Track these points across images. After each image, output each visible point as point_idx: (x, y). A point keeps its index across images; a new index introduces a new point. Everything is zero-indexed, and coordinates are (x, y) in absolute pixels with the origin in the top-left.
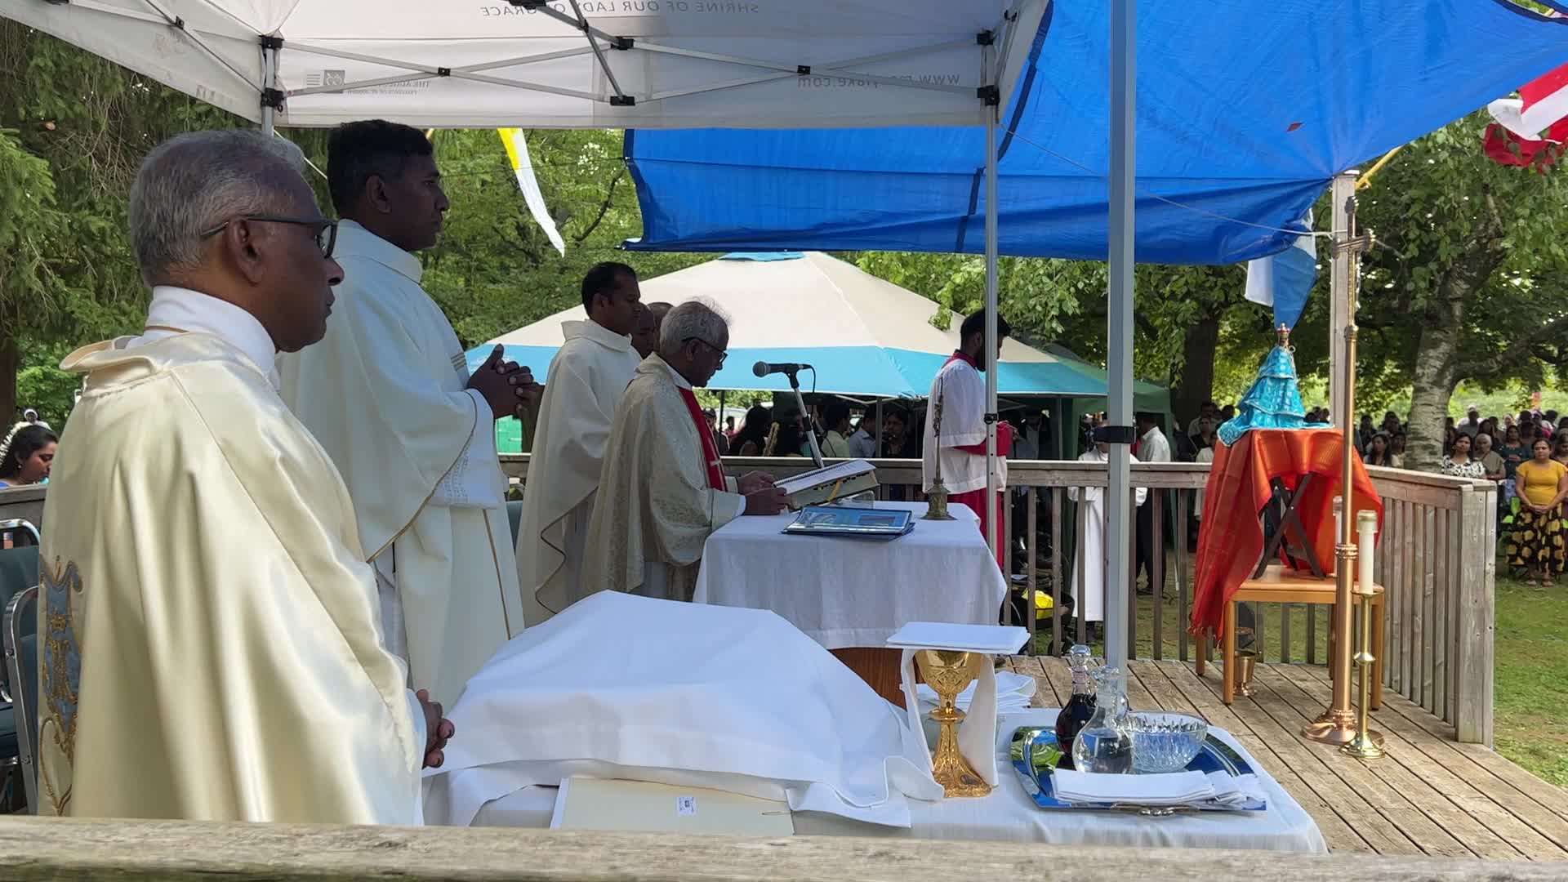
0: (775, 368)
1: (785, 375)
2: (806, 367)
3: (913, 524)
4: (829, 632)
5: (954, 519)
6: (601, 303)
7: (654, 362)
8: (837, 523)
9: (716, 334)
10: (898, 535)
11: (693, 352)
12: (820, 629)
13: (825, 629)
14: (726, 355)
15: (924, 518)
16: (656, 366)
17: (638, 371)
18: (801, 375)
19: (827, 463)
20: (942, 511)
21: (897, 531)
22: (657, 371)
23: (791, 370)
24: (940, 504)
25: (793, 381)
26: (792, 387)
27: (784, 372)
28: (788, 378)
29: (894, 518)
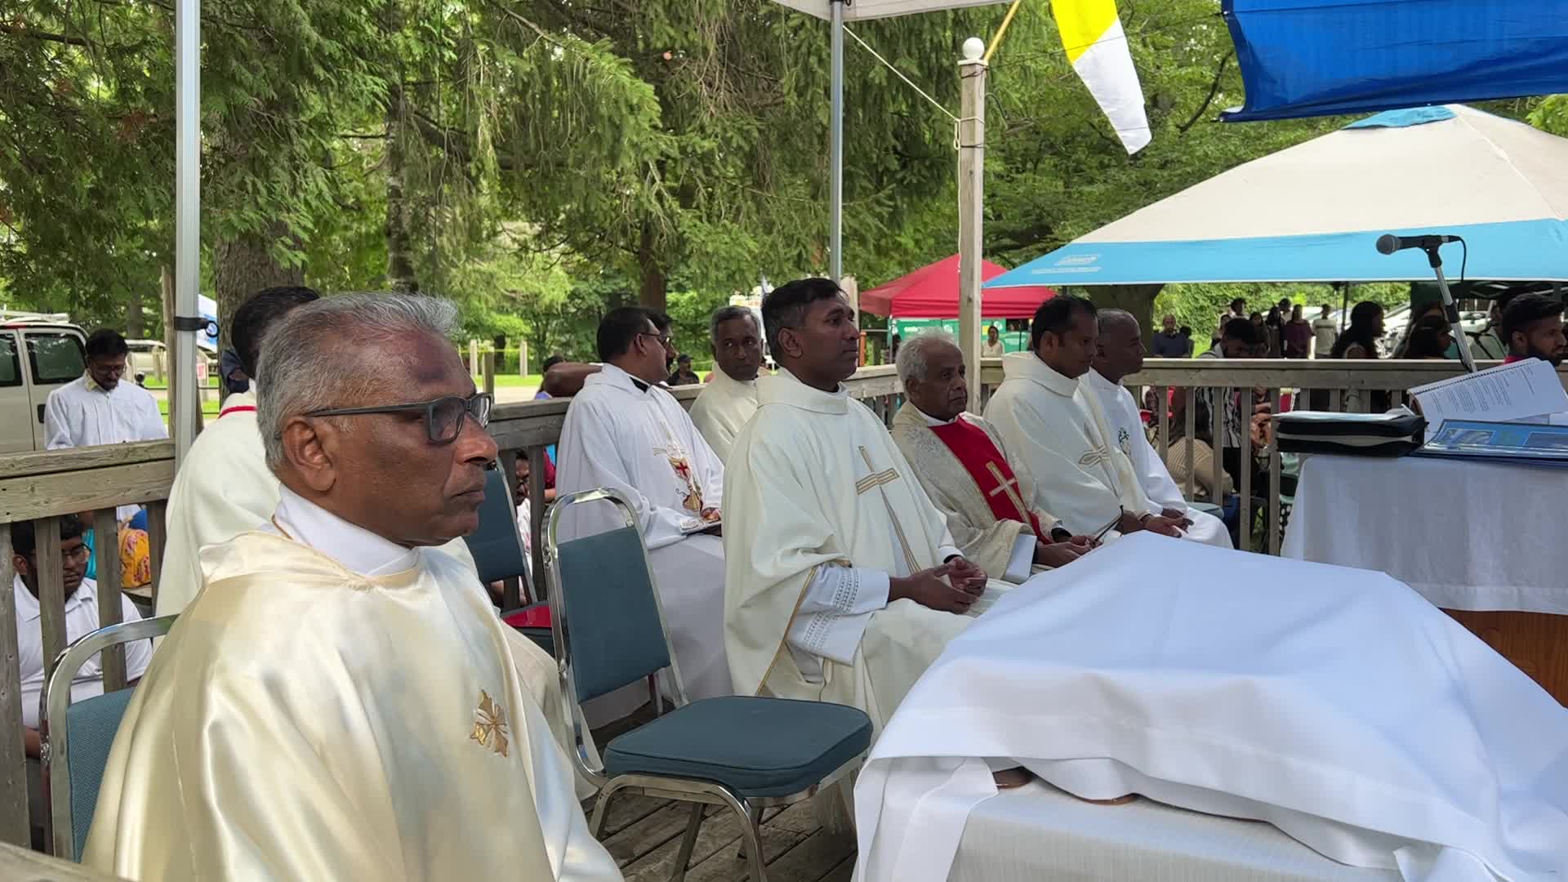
0: (1407, 242)
1: (1422, 250)
2: (1452, 239)
4: (1479, 589)
8: (1491, 444)
12: (1465, 584)
13: (1471, 585)
18: (1443, 251)
19: (1480, 367)
23: (1430, 244)
25: (1435, 261)
26: (1433, 270)
27: (1420, 247)
28: (1427, 256)
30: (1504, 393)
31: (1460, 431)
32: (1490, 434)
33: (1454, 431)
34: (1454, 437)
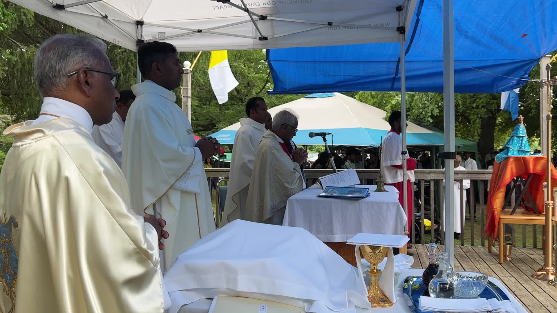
0: (317, 134)
1: (321, 137)
2: (329, 134)
3: (370, 193)
4: (336, 236)
5: (387, 192)
6: (252, 112)
7: (269, 133)
8: (338, 194)
9: (294, 122)
10: (363, 197)
11: (285, 129)
12: (332, 234)
13: (334, 235)
14: (297, 130)
15: (375, 191)
16: (270, 135)
17: (264, 137)
18: (327, 137)
19: (338, 171)
20: (382, 188)
21: (363, 196)
22: (271, 136)
23: (323, 135)
24: (381, 185)
25: (325, 140)
26: (324, 142)
28: (322, 138)
29: (362, 191)
30: (343, 179)
31: (330, 190)
32: (338, 190)
33: (329, 190)
34: (329, 191)
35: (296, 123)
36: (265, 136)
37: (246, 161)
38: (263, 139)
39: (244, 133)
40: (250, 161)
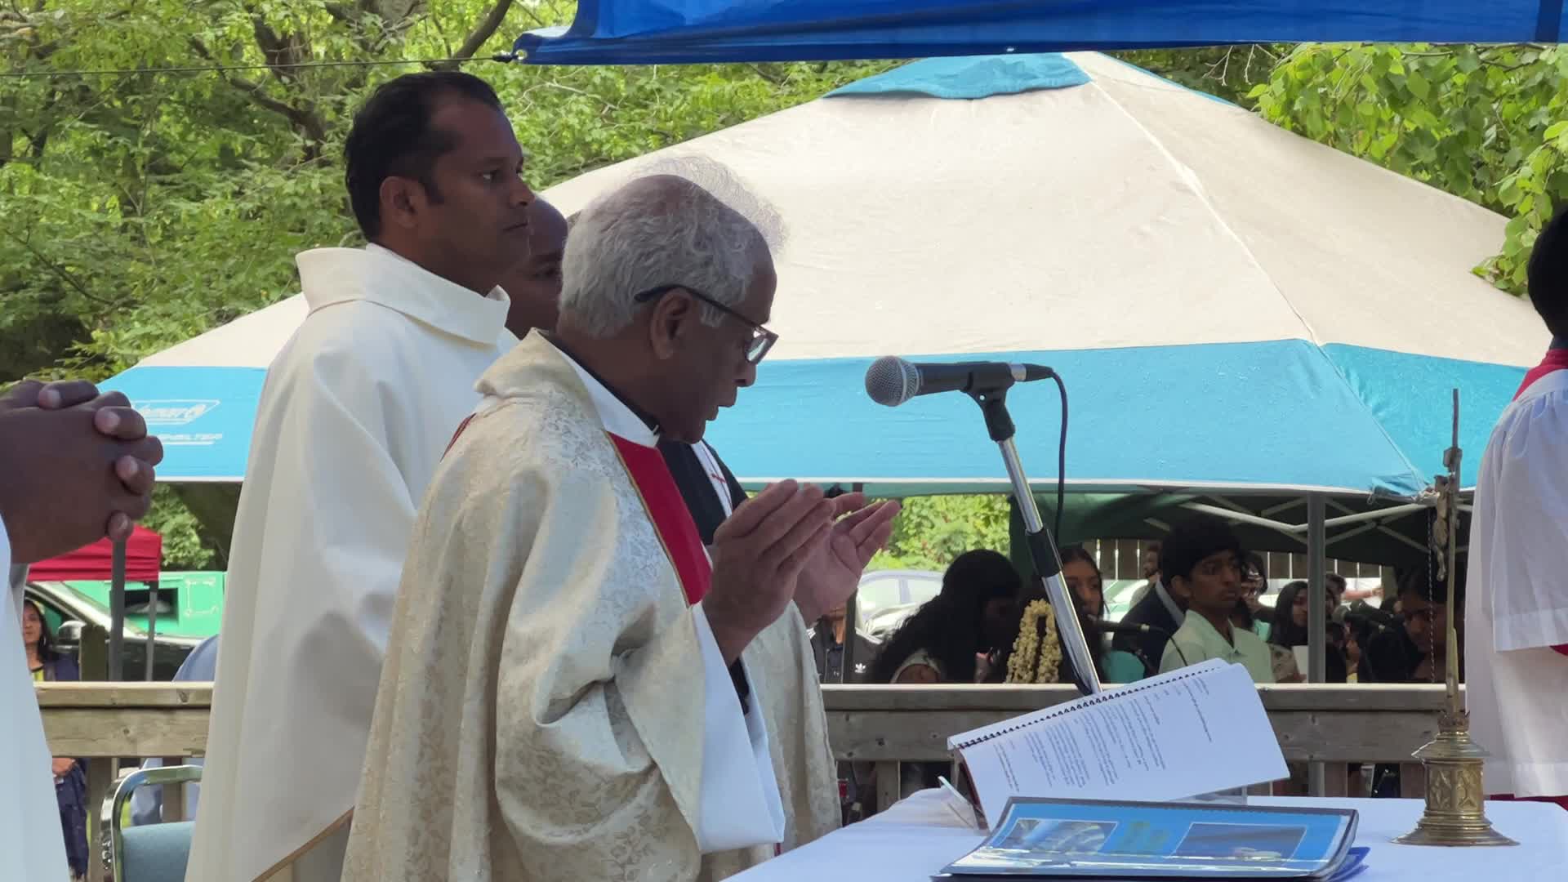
0: (935, 378)
1: (967, 399)
2: (1036, 372)
3: (1362, 852)
5: (1503, 841)
6: (404, 201)
7: (540, 360)
8: (1108, 850)
9: (741, 274)
11: (673, 328)
14: (771, 338)
15: (1410, 840)
16: (543, 373)
17: (487, 391)
18: (1019, 399)
20: (1466, 815)
21: (1306, 873)
22: (547, 387)
23: (987, 383)
24: (1460, 795)
25: (1000, 427)
26: (995, 445)
27: (965, 390)
28: (978, 414)
29: (1298, 833)
30: (1150, 742)
31: (1044, 824)
32: (1106, 829)
33: (1032, 825)
34: (1027, 837)
35: (764, 283)
36: (497, 384)
37: (351, 604)
38: (483, 405)
39: (331, 365)
40: (378, 604)
